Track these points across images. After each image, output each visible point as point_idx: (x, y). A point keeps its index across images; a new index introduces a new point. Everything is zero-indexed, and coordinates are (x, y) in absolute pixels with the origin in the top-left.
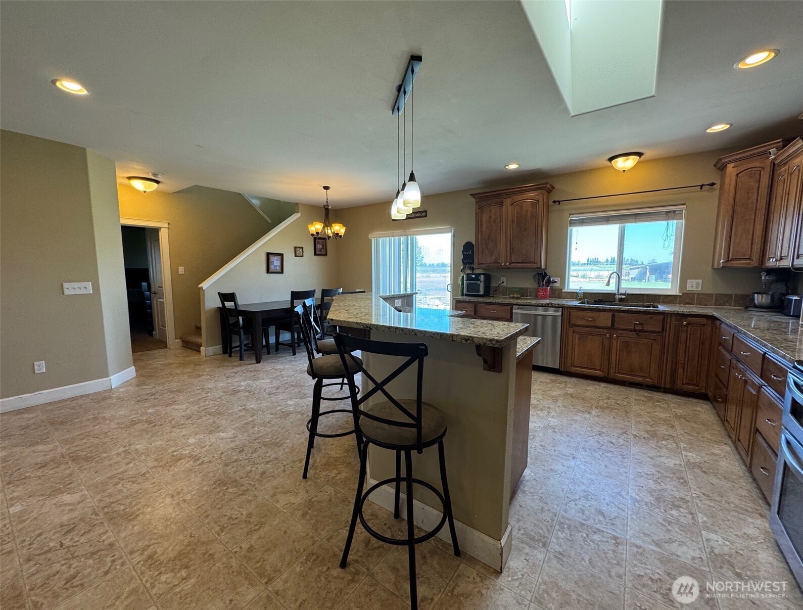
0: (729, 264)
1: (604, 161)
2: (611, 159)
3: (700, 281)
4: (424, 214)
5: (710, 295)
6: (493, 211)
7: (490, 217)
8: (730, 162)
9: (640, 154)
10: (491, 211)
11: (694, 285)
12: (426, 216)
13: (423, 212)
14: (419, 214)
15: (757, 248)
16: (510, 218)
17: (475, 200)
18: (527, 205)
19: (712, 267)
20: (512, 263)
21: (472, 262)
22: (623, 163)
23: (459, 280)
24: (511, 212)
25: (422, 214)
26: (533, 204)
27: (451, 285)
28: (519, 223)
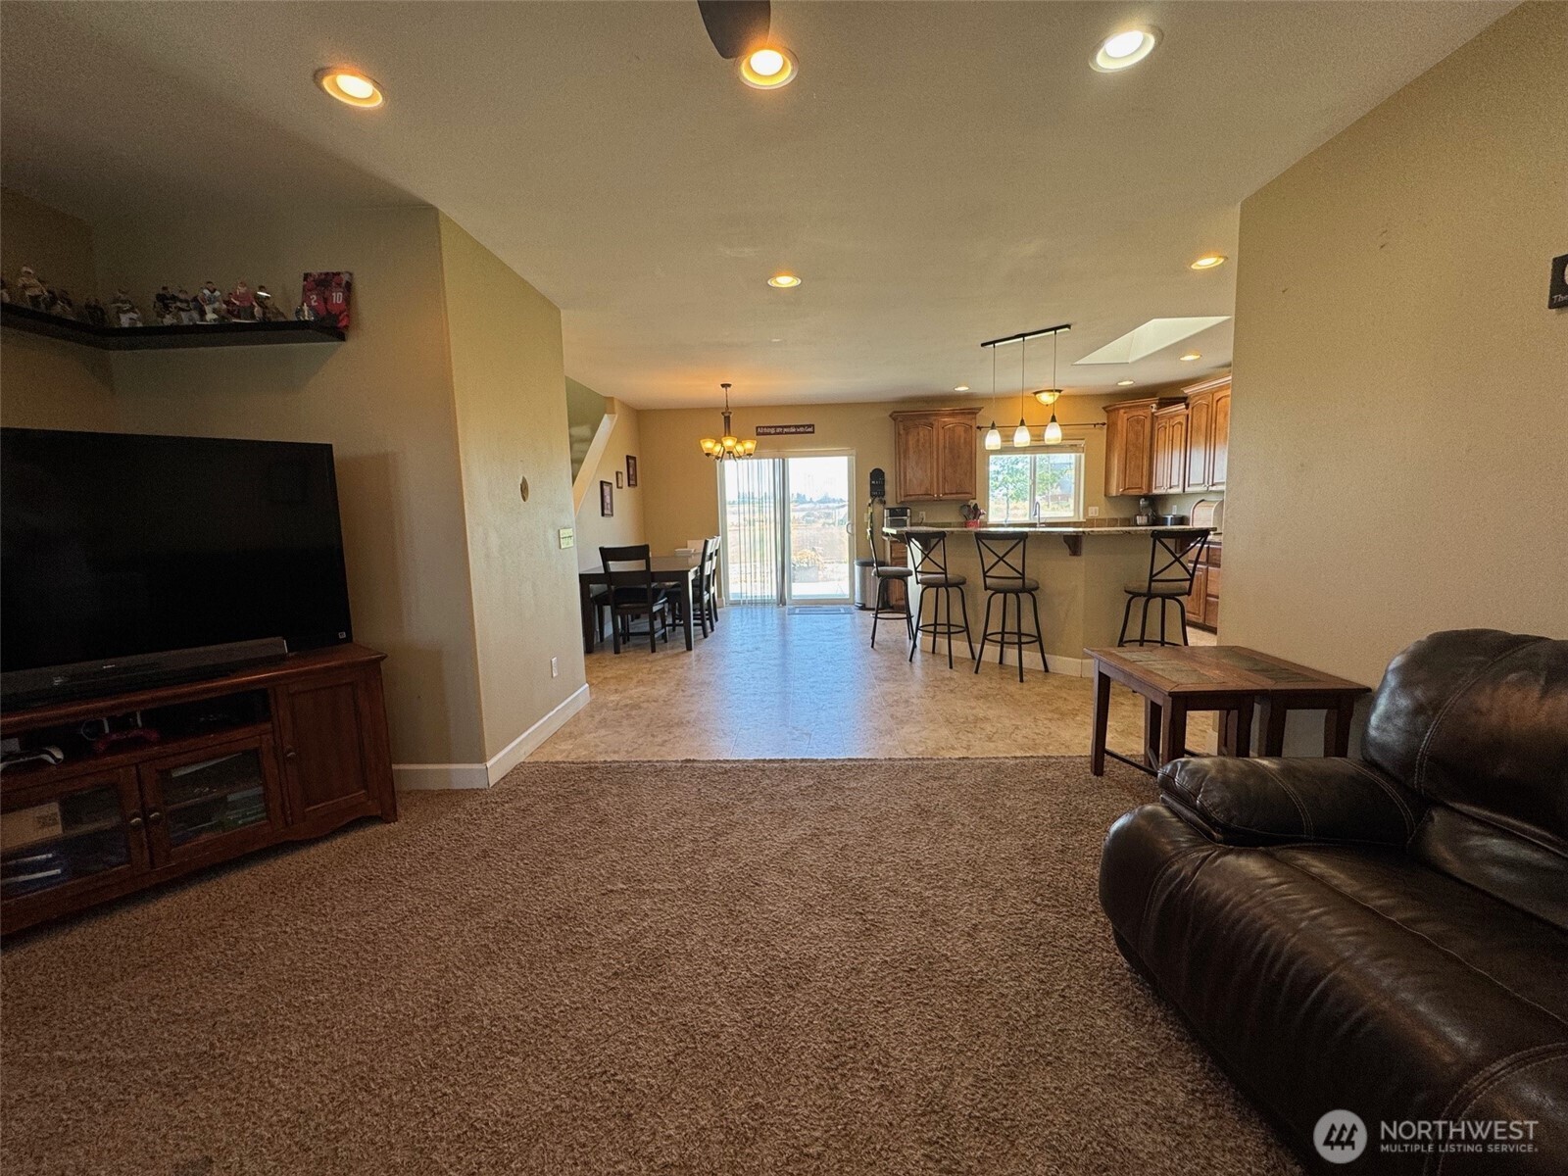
0: (1126, 492)
1: (1030, 393)
2: (1036, 393)
3: (1097, 508)
4: (810, 430)
5: (1104, 520)
6: (921, 434)
7: (918, 440)
8: (1122, 408)
9: (1060, 391)
10: (918, 434)
11: (1094, 512)
12: (813, 432)
13: (809, 426)
14: (801, 429)
15: (1145, 479)
16: (941, 446)
17: (895, 417)
18: (960, 430)
19: (1105, 495)
20: (945, 494)
21: (883, 494)
22: (1047, 398)
23: (866, 519)
24: (941, 437)
25: (808, 429)
26: (966, 431)
27: (853, 525)
28: (951, 450)
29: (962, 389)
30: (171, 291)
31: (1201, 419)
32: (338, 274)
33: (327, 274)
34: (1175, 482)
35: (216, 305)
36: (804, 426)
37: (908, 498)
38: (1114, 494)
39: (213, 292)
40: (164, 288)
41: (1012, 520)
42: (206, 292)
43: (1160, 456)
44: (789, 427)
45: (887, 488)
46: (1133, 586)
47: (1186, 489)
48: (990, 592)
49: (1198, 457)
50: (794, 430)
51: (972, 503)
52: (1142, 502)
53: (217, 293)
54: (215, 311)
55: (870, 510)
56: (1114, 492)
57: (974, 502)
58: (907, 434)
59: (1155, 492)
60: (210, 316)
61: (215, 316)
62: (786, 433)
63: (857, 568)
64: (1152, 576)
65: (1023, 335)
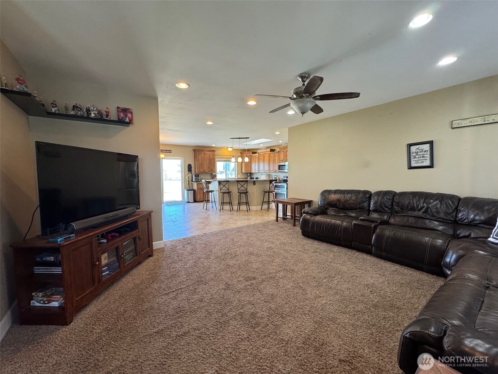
0: (246, 172)
1: (226, 148)
2: (228, 148)
3: (240, 175)
6: (202, 155)
7: (202, 157)
8: (245, 153)
9: (232, 148)
11: (240, 177)
12: (171, 152)
14: (168, 151)
15: (250, 169)
16: (207, 158)
17: (194, 151)
18: (211, 155)
19: (241, 172)
20: (208, 171)
21: (191, 171)
22: (230, 149)
23: (187, 177)
24: (207, 157)
25: (170, 151)
26: (213, 155)
27: (183, 179)
28: (210, 160)
29: (214, 145)
30: (78, 105)
31: (262, 157)
32: (129, 109)
33: (126, 108)
34: (257, 170)
35: (95, 112)
36: (168, 150)
37: (200, 172)
38: (244, 172)
39: (94, 108)
40: (76, 104)
41: (222, 178)
42: (92, 108)
43: (253, 164)
44: (164, 150)
45: (192, 169)
46: (265, 190)
47: (259, 172)
48: (239, 193)
49: (261, 164)
50: (165, 151)
51: (214, 174)
52: (249, 174)
53: (95, 109)
54: (94, 114)
55: (188, 175)
56: (243, 172)
57: (215, 174)
58: (199, 155)
59: (252, 172)
60: (93, 115)
61: (94, 115)
62: (163, 152)
63: (186, 192)
64: (269, 188)
65: (240, 138)
